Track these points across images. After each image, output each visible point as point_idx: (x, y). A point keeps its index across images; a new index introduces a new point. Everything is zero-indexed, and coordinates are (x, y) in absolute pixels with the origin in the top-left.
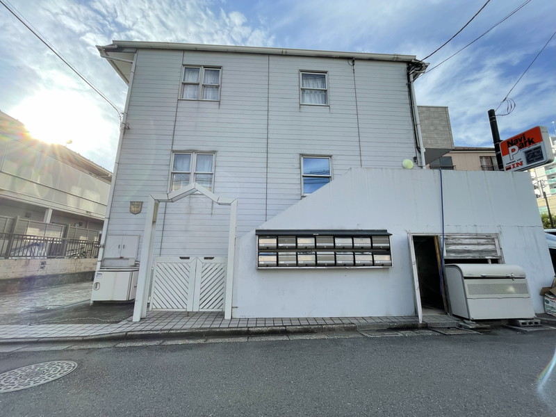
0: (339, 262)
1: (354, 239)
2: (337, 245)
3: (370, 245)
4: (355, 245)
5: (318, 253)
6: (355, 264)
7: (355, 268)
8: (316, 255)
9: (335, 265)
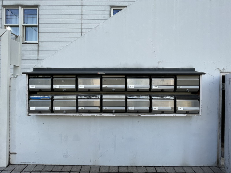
0: (130, 108)
1: (153, 79)
2: (129, 87)
3: (173, 87)
4: (153, 87)
5: (104, 97)
6: (151, 111)
7: (150, 115)
8: (101, 99)
9: (126, 111)
